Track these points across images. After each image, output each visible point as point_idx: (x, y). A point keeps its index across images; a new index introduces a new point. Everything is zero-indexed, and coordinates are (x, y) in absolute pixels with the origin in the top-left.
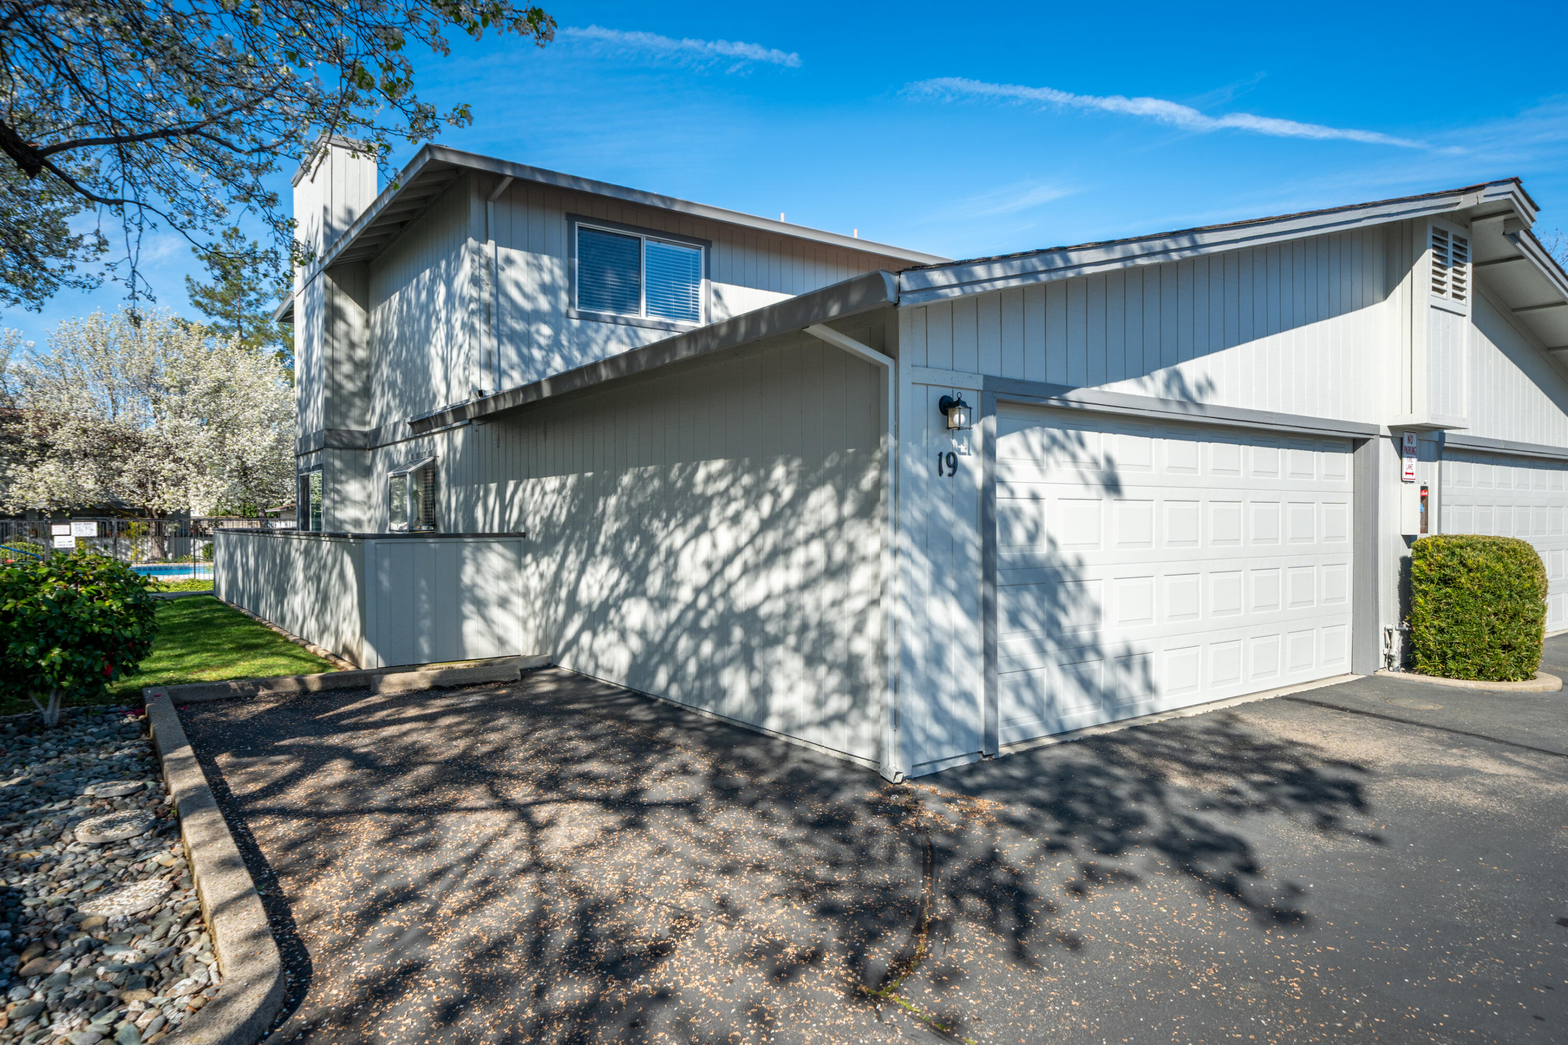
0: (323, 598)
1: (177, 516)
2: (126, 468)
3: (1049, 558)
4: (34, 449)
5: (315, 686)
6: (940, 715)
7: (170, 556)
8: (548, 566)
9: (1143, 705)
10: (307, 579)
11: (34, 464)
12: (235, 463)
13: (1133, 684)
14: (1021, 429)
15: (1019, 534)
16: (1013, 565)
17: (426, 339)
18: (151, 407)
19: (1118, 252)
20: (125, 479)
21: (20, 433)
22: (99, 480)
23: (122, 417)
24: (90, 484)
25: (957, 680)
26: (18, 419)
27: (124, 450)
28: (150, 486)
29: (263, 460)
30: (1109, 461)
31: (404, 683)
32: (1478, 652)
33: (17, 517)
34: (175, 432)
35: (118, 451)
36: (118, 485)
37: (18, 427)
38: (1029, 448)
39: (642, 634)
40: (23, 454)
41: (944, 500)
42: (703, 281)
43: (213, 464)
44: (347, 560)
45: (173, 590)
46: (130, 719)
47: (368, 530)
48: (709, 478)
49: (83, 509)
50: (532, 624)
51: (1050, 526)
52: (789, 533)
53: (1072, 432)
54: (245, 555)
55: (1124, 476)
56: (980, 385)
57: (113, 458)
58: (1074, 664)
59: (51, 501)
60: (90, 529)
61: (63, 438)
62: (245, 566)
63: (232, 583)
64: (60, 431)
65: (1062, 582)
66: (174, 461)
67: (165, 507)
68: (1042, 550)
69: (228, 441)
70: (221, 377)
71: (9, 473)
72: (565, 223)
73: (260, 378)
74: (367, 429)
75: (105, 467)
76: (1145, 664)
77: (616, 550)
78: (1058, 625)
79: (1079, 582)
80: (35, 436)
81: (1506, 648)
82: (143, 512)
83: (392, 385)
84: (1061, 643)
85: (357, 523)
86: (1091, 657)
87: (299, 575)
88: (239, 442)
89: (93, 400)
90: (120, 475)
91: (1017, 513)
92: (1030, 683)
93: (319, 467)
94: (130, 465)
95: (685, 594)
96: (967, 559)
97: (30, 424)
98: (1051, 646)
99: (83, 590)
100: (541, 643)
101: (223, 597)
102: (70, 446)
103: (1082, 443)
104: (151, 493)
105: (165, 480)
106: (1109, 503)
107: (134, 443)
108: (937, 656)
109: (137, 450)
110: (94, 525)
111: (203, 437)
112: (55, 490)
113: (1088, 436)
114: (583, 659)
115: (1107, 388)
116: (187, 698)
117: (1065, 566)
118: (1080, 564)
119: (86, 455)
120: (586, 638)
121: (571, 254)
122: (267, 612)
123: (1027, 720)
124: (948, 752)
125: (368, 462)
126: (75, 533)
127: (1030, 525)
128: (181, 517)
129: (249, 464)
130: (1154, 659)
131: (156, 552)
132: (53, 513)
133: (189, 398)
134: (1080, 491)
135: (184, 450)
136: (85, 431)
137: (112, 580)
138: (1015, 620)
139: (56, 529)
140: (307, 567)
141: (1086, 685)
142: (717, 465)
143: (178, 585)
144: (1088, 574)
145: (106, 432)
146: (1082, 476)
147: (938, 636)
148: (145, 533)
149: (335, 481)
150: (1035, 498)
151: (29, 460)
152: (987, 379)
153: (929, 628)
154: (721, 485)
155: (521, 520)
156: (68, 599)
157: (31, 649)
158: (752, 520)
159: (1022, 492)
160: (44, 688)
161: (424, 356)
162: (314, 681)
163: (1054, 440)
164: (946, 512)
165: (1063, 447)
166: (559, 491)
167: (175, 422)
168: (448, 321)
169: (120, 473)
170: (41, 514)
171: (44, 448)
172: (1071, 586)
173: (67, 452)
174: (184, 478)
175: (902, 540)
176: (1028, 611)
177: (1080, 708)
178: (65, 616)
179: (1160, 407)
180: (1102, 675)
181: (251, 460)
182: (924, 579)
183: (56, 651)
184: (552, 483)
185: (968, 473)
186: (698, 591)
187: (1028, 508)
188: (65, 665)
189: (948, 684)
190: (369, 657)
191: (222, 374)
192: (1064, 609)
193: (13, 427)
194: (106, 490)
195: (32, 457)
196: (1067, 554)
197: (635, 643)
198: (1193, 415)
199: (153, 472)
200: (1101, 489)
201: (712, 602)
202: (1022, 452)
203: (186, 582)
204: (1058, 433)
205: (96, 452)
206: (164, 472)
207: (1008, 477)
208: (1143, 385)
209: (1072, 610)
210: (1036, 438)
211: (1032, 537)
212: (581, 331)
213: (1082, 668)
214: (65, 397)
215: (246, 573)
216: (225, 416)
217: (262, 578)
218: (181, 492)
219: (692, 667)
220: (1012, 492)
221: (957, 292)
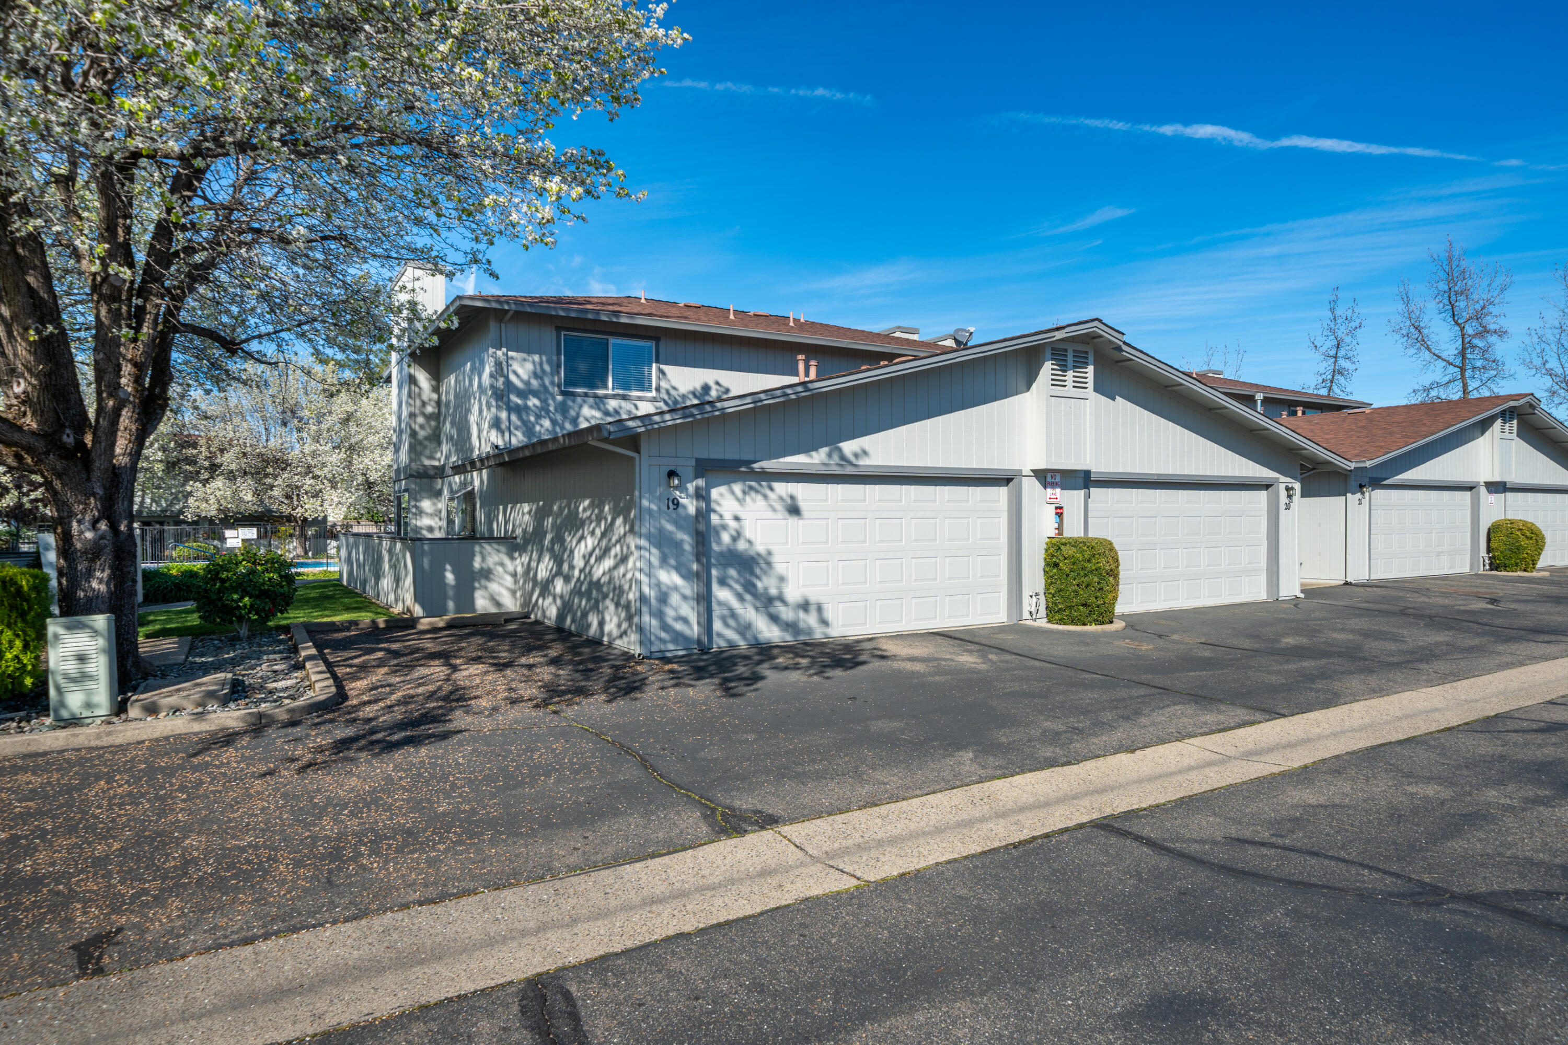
0: (397, 580)
1: (316, 521)
2: (276, 483)
3: (746, 550)
4: (206, 469)
5: (382, 625)
6: (665, 627)
7: (310, 554)
8: (525, 559)
9: (819, 634)
10: (390, 567)
11: (207, 481)
12: (360, 479)
13: (811, 620)
14: (728, 483)
15: (726, 538)
16: (721, 554)
17: (468, 411)
18: (295, 435)
19: (749, 400)
20: (276, 493)
21: (196, 456)
22: (256, 493)
23: (272, 443)
24: (249, 497)
25: (676, 610)
26: (195, 445)
27: (274, 469)
28: (295, 498)
29: (383, 475)
30: (792, 498)
31: (430, 623)
32: (1071, 607)
33: (195, 523)
34: (314, 454)
35: (270, 470)
36: (270, 497)
37: (195, 452)
38: (733, 493)
39: (562, 597)
40: (198, 473)
41: (668, 521)
42: (654, 365)
43: (342, 480)
44: (408, 555)
45: (311, 578)
46: (282, 637)
47: (438, 535)
48: (585, 510)
49: (244, 516)
50: (518, 594)
51: (748, 533)
52: (610, 540)
53: (764, 483)
54: (358, 553)
55: (802, 505)
56: (693, 463)
57: (267, 475)
58: (766, 607)
59: (219, 510)
60: (251, 533)
61: (229, 460)
62: (357, 560)
63: (350, 573)
64: (226, 455)
65: (758, 564)
66: (313, 478)
67: (306, 515)
68: (741, 546)
69: (355, 462)
70: (349, 409)
71: (188, 489)
72: (554, 333)
73: (380, 409)
74: (436, 463)
75: (259, 481)
76: (820, 609)
77: (551, 550)
78: (754, 586)
79: (769, 564)
80: (207, 458)
81: (1085, 605)
82: (290, 518)
83: (452, 438)
84: (755, 595)
85: (430, 529)
86: (778, 604)
87: (386, 566)
88: (362, 462)
89: (250, 430)
90: (272, 490)
91: (725, 527)
92: (733, 615)
93: (406, 490)
94: (279, 481)
95: (576, 573)
96: (683, 550)
97: (203, 449)
98: (748, 597)
99: (259, 568)
100: (522, 606)
101: (345, 583)
102: (233, 467)
103: (771, 489)
104: (296, 503)
105: (307, 493)
106: (793, 521)
107: (282, 463)
108: (663, 598)
109: (285, 469)
110: (255, 530)
111: (335, 458)
112: (222, 501)
113: (776, 485)
114: (539, 614)
115: (782, 460)
116: (313, 629)
117: (759, 555)
118: (769, 553)
119: (245, 473)
120: (540, 601)
121: (559, 353)
122: (370, 592)
123: (731, 635)
124: (671, 647)
125: (439, 487)
126: (242, 537)
127: (734, 533)
128: (321, 522)
129: (371, 479)
130: (825, 606)
131: (300, 551)
132: (220, 520)
133: (324, 426)
134: (770, 514)
135: (321, 469)
136: (245, 454)
137: (273, 563)
138: (723, 582)
139: (228, 533)
140: (390, 560)
141: (774, 618)
142: (587, 503)
143: (314, 574)
144: (775, 559)
145: (260, 455)
146: (771, 506)
147: (664, 589)
148: (291, 536)
149: (416, 500)
150: (737, 518)
151: (202, 477)
152: (698, 460)
153: (659, 584)
154: (588, 513)
155: (513, 531)
156: (252, 572)
157: (235, 596)
158: (598, 532)
159: (728, 516)
160: (240, 619)
161: (467, 421)
162: (381, 622)
163: (751, 488)
164: (669, 527)
165: (757, 492)
166: (530, 512)
167: (313, 448)
168: (480, 400)
169: (272, 487)
170: (211, 521)
171: (214, 468)
172: (763, 566)
173: (232, 472)
174: (321, 491)
175: (643, 543)
176: (732, 578)
177: (770, 631)
178: (251, 580)
179: (823, 468)
180: (787, 614)
181: (373, 477)
182: (655, 561)
183: (247, 599)
184: (526, 507)
185: (685, 507)
186: (581, 571)
187: (733, 524)
188: (252, 605)
189: (670, 612)
190: (418, 611)
191: (350, 408)
192: (759, 578)
193: (191, 452)
194: (262, 501)
195: (205, 475)
196: (760, 548)
197: (559, 601)
198: (850, 470)
199: (297, 487)
200: (787, 515)
201: (585, 577)
202: (728, 495)
203: (320, 572)
204: (753, 484)
205: (253, 471)
206: (306, 487)
207: (717, 508)
208: (811, 457)
209: (764, 578)
210: (737, 488)
211: (735, 539)
212: (563, 403)
213: (772, 610)
214: (230, 428)
215: (359, 566)
216: (353, 441)
217: (367, 568)
218: (319, 503)
219: (579, 614)
220: (721, 516)
221: (643, 429)
